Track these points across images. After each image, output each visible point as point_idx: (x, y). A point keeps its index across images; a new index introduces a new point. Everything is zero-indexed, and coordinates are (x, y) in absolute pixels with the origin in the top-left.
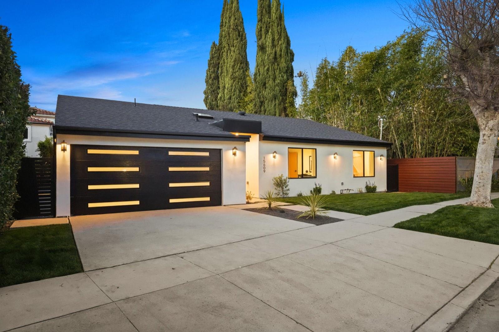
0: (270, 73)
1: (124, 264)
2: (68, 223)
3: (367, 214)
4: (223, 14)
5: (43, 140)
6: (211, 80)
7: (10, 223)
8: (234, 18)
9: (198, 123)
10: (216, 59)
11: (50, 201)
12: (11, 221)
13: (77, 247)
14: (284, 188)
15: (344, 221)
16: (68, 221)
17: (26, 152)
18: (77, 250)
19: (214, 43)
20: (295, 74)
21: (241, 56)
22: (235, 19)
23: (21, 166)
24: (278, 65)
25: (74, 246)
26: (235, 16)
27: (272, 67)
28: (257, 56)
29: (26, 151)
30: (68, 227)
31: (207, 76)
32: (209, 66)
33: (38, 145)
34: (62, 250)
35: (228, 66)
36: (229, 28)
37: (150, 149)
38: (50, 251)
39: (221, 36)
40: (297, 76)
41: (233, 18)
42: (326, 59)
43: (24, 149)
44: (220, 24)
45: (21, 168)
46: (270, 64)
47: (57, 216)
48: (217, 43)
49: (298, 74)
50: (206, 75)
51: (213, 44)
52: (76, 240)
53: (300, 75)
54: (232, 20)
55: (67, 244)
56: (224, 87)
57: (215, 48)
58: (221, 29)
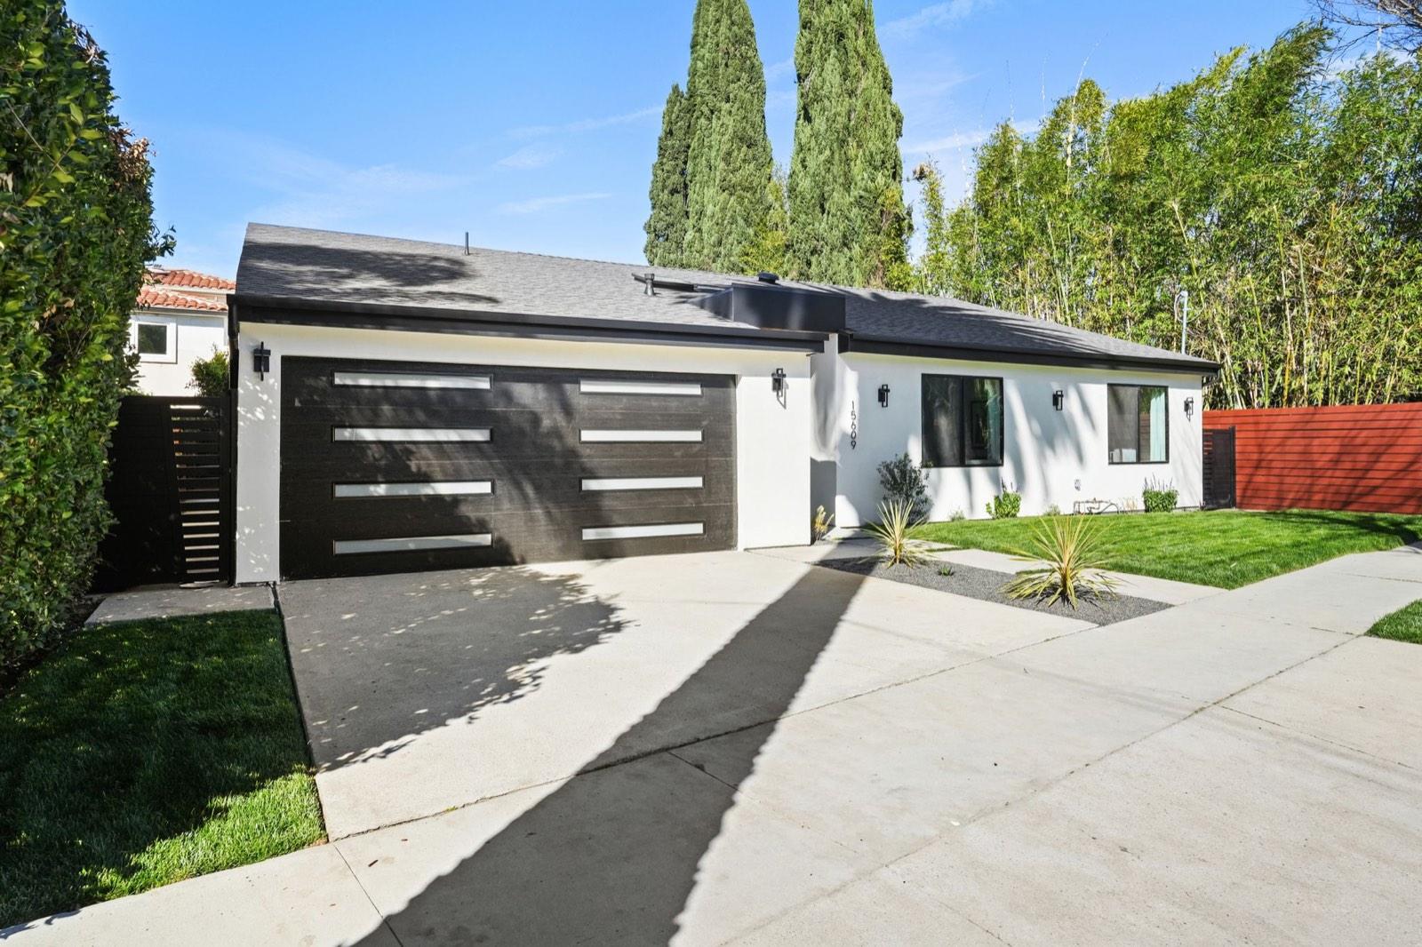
0: (835, 169)
1: (483, 799)
2: (273, 606)
3: (1230, 582)
4: (698, 14)
5: (208, 358)
6: (666, 192)
7: (89, 602)
8: (729, 22)
9: (654, 299)
10: (679, 134)
11: (217, 535)
12: (96, 598)
13: (300, 710)
14: (914, 494)
15: (1172, 609)
16: (273, 600)
17: (139, 376)
18: (302, 722)
19: (676, 89)
20: (907, 171)
21: (749, 126)
22: (733, 23)
23: (117, 420)
24: (860, 146)
25: (291, 705)
26: (731, 17)
27: (840, 154)
28: (797, 124)
29: (140, 374)
30: (269, 623)
31: (654, 182)
32: (661, 155)
33: (193, 370)
34: (248, 723)
35: (713, 154)
36: (716, 51)
37: (528, 372)
38: (204, 728)
39: (693, 73)
40: (911, 177)
41: (725, 21)
42: (1008, 123)
43: (133, 367)
44: (689, 41)
45: (116, 426)
46: (835, 145)
47: (239, 579)
48: (684, 89)
49: (915, 173)
50: (652, 178)
51: (674, 93)
52: (298, 676)
53: (921, 176)
54: (723, 29)
55: (265, 696)
56: (701, 213)
57: (678, 104)
58: (692, 53)
